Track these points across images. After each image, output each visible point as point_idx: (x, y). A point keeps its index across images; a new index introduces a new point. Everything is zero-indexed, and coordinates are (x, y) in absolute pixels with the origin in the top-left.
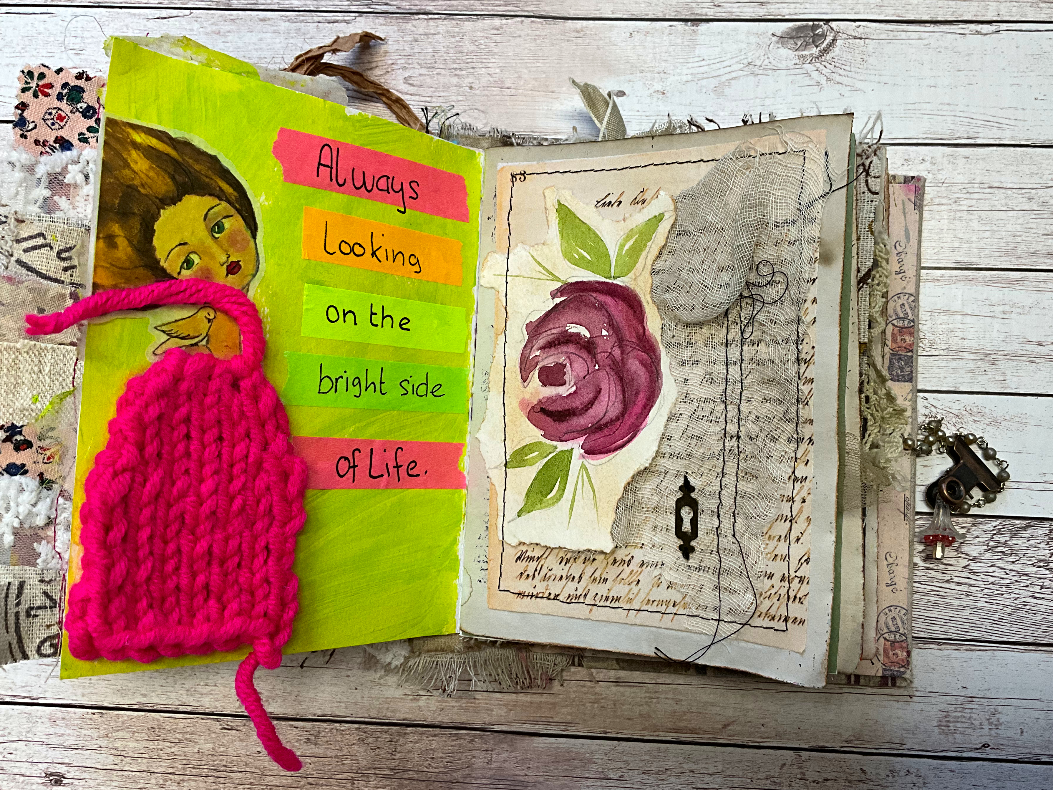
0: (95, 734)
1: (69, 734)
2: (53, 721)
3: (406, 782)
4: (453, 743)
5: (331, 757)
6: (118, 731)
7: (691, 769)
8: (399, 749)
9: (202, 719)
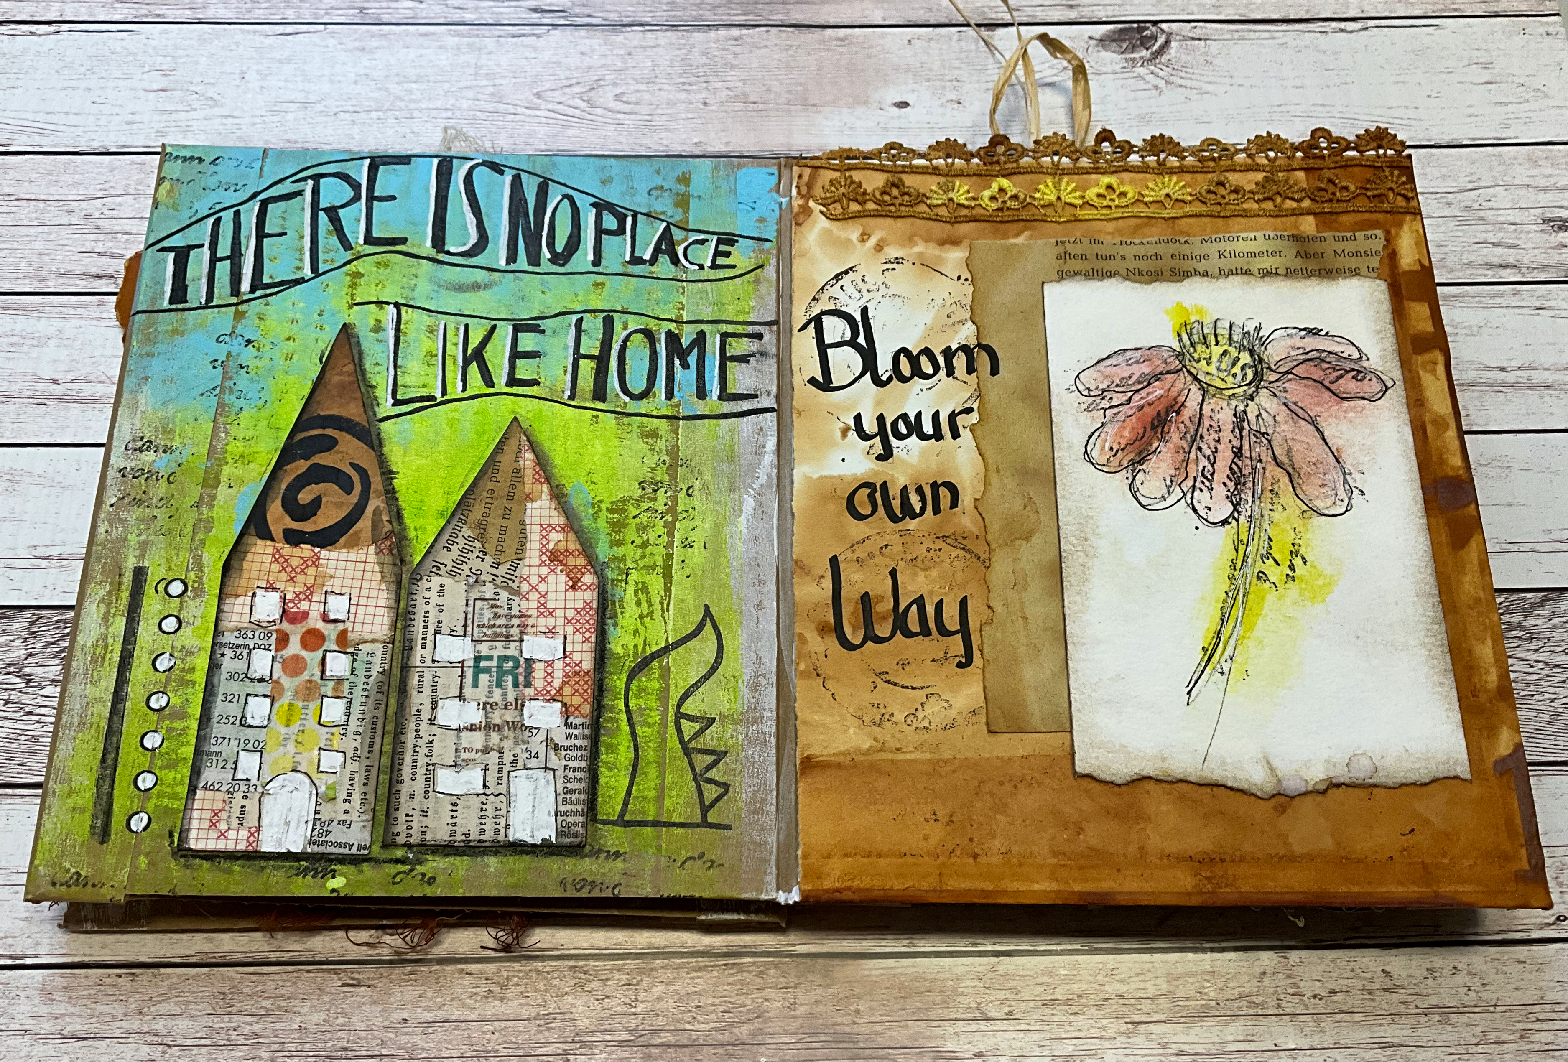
0: (118, 1009)
1: (74, 1014)
2: (47, 993)
3: (654, 1050)
4: (731, 980)
5: (529, 1019)
6: (160, 1002)
7: (1119, 992)
8: (642, 995)
9: (309, 971)
